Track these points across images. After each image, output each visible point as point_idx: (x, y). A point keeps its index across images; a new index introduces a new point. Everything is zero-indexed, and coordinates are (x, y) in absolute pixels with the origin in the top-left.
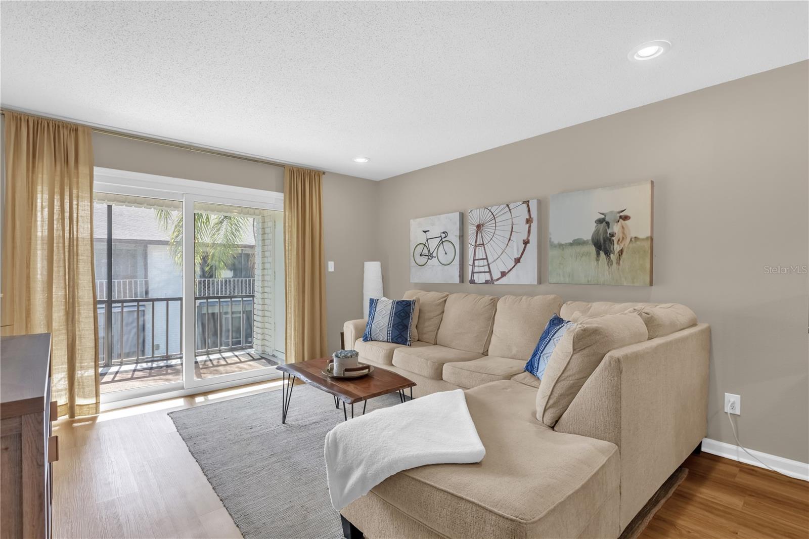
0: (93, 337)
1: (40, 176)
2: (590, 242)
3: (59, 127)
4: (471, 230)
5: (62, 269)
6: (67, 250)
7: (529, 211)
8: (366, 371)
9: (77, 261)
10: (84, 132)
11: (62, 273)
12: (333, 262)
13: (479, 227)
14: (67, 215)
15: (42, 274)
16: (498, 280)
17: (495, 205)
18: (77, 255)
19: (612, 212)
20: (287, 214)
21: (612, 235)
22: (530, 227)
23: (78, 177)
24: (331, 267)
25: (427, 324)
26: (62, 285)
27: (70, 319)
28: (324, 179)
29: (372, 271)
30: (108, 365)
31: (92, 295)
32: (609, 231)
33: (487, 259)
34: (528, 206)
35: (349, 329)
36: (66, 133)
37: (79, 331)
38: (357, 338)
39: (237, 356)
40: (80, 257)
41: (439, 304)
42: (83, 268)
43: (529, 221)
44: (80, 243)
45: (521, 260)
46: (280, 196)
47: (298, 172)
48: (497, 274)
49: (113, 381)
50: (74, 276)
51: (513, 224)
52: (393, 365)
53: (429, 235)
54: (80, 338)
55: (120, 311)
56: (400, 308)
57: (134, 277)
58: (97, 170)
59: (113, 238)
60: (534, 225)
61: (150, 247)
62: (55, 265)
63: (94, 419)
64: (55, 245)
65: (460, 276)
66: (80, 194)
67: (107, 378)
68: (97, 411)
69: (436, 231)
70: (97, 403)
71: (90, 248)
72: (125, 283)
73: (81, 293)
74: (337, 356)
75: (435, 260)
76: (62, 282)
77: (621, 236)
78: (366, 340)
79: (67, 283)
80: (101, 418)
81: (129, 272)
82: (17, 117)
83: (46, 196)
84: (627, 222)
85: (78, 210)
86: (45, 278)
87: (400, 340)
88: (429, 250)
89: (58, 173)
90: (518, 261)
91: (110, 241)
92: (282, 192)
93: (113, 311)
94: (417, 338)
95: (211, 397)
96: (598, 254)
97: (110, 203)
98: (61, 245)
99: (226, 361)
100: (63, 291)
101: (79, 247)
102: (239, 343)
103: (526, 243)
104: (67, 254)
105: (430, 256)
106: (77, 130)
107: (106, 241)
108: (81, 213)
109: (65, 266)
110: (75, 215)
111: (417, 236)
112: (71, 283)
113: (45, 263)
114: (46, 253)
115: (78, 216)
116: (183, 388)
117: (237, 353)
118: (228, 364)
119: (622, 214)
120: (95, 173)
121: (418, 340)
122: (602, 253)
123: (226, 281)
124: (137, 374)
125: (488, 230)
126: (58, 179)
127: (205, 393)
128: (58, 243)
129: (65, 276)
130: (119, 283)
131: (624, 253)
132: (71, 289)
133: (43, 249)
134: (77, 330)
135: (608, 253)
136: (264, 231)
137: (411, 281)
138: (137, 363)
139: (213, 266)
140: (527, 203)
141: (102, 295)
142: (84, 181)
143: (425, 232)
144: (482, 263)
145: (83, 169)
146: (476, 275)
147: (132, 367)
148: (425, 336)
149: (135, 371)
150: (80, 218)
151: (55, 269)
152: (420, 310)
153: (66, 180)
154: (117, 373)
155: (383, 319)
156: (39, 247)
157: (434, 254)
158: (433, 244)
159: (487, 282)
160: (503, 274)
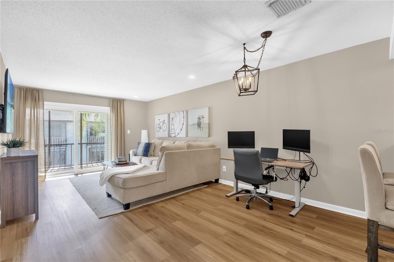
0: (44, 155)
1: (27, 105)
2: (197, 124)
3: (33, 90)
4: (171, 119)
5: (34, 134)
6: (36, 128)
7: (184, 114)
8: (126, 162)
9: (39, 131)
10: (41, 91)
11: (34, 135)
12: (129, 130)
13: (172, 119)
14: (36, 117)
15: (28, 135)
16: (177, 135)
17: (176, 112)
18: (39, 129)
19: (201, 116)
20: (111, 114)
21: (201, 122)
22: (184, 119)
23: (39, 105)
24: (129, 132)
25: (157, 150)
26: (34, 138)
27: (37, 149)
28: (125, 102)
29: (144, 133)
30: (49, 168)
31: (44, 142)
32: (200, 121)
33: (174, 129)
34: (183, 113)
35: (131, 152)
36: (35, 92)
37: (40, 153)
38: (133, 155)
39: (97, 164)
40: (40, 130)
41: (161, 144)
42: (41, 133)
43: (184, 117)
44: (40, 126)
45: (182, 130)
46: (109, 108)
47: (115, 100)
48: (176, 134)
49: (51, 172)
50: (38, 136)
51: (180, 118)
52: (141, 163)
53: (160, 121)
54: (40, 155)
55: (53, 151)
56: (147, 145)
57: (60, 136)
58: (45, 103)
59: (51, 120)
60: (185, 119)
61: (68, 123)
62: (32, 132)
63: (45, 180)
64: (32, 126)
65: (168, 135)
66: (40, 110)
67: (48, 171)
68: (45, 178)
69: (162, 120)
70: (45, 175)
71: (43, 127)
72: (56, 139)
73: (40, 141)
74: (117, 158)
75: (162, 129)
76: (34, 137)
77: (203, 123)
78: (135, 156)
79: (36, 138)
80: (46, 180)
81: (58, 134)
82: (20, 88)
83: (29, 110)
84: (204, 119)
85: (39, 115)
86: (29, 137)
87: (146, 155)
88: (160, 126)
89: (33, 104)
90: (181, 130)
91: (49, 121)
92: (110, 107)
93: (51, 151)
94: (153, 155)
95: (83, 175)
96: (198, 128)
97: (49, 110)
98: (34, 126)
99: (93, 166)
100: (35, 140)
101: (40, 127)
102: (99, 160)
103: (183, 124)
104: (36, 129)
105: (160, 128)
106: (39, 91)
107: (48, 121)
108: (40, 116)
109: (35, 133)
110: (38, 117)
111: (157, 122)
112: (37, 138)
113: (29, 132)
114: (29, 129)
115: (39, 117)
116: (74, 172)
117: (98, 164)
118: (93, 167)
119: (203, 116)
120: (44, 104)
121: (154, 156)
122: (199, 128)
123: (101, 138)
124: (59, 170)
125: (174, 120)
126: (33, 106)
127: (82, 174)
128: (33, 126)
129: (35, 136)
130: (54, 139)
131: (203, 128)
132: (37, 140)
133: (28, 128)
134: (39, 152)
135: (200, 128)
136: (108, 119)
137: (156, 137)
138: (60, 167)
139: (96, 131)
140: (183, 112)
141: (47, 143)
142: (41, 106)
143: (159, 120)
144: (173, 130)
145: (41, 103)
146: (172, 134)
147: (58, 168)
148: (156, 154)
149: (59, 169)
150: (40, 118)
151: (32, 134)
152: (155, 146)
153: (35, 106)
154: (52, 170)
155: (141, 149)
156: (27, 127)
157: (162, 128)
158: (161, 124)
159: (174, 137)
160: (178, 134)
